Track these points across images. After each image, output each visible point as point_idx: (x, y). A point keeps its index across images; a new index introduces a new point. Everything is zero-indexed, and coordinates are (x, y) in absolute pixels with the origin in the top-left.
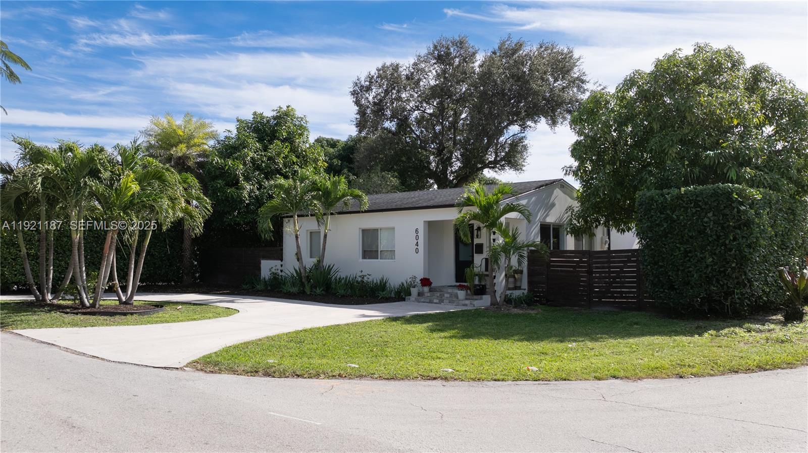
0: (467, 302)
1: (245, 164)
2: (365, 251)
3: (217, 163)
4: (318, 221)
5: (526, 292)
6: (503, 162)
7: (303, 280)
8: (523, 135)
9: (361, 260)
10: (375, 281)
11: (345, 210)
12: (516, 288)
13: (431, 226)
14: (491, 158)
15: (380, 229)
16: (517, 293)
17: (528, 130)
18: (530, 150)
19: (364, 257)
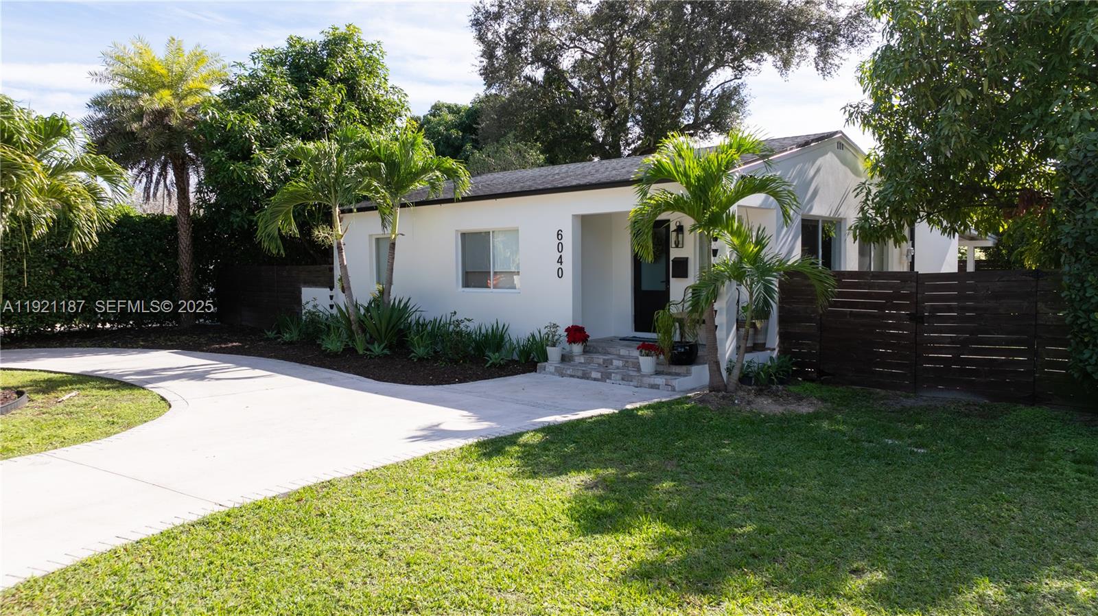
0: (660, 380)
1: (264, 121)
2: (467, 273)
3: (213, 118)
4: (383, 220)
5: (775, 354)
6: (708, 126)
7: (354, 327)
8: (739, 81)
9: (461, 289)
10: (483, 331)
11: (432, 197)
12: (758, 347)
13: (588, 225)
14: (687, 120)
15: (493, 232)
16: (759, 358)
17: (746, 74)
18: (750, 107)
19: (466, 284)
